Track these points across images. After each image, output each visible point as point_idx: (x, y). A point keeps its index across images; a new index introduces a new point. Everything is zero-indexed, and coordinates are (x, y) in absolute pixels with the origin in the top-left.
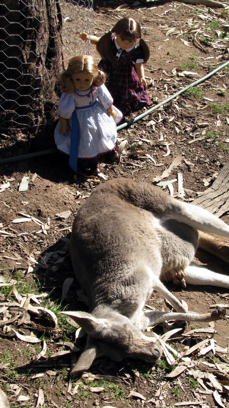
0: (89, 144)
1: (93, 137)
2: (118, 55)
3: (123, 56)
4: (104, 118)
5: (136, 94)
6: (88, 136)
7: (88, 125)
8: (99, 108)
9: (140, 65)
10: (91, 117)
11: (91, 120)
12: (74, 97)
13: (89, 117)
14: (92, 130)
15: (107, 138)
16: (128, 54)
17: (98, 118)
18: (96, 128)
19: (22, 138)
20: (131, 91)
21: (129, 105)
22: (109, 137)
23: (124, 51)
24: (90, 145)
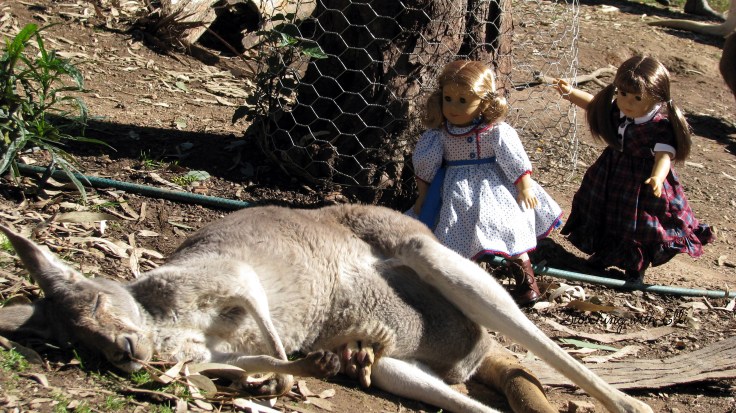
0: (447, 230)
1: (459, 217)
2: (621, 131)
3: (629, 132)
4: (499, 195)
5: (660, 228)
6: (449, 214)
7: (455, 192)
8: (492, 173)
9: (661, 154)
10: (466, 181)
11: (465, 187)
12: (443, 137)
13: (461, 179)
14: (460, 205)
15: (489, 230)
16: (639, 129)
17: (483, 187)
18: (470, 203)
19: (336, 199)
20: (647, 218)
21: (638, 246)
22: (494, 227)
23: (632, 124)
24: (450, 232)
